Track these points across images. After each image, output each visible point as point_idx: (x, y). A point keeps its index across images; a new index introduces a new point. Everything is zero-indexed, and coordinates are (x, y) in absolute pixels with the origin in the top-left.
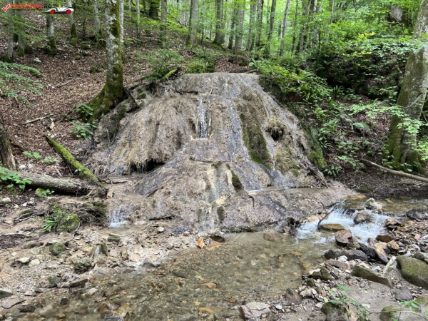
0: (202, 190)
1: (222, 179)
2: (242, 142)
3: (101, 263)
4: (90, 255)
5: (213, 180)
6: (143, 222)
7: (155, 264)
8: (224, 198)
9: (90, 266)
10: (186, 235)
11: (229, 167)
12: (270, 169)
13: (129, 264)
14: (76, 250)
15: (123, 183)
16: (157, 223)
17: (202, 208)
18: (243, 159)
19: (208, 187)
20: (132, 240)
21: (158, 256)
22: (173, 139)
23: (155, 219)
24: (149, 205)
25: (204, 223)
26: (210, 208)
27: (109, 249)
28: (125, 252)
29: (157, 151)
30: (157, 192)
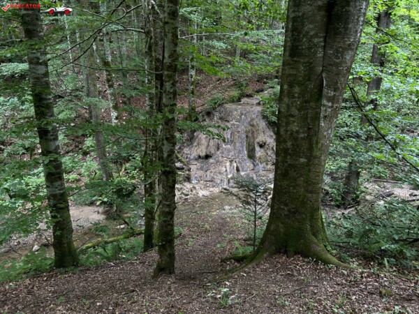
0: (224, 172)
1: (232, 167)
2: (245, 149)
3: (191, 194)
4: (188, 192)
5: (228, 168)
6: (203, 182)
7: (206, 196)
8: (232, 175)
9: (189, 195)
10: (216, 188)
11: (236, 162)
12: (255, 162)
15: (196, 164)
16: (207, 183)
17: (223, 179)
18: (244, 157)
22: (216, 146)
23: (206, 181)
24: (205, 176)
25: (222, 184)
26: (225, 179)
28: (197, 192)
29: (209, 151)
30: (208, 171)
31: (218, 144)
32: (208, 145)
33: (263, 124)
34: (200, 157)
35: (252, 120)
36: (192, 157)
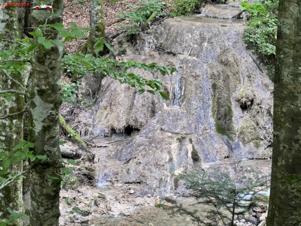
0: (166, 163)
1: (183, 153)
2: (210, 114)
3: (95, 211)
4: (88, 206)
5: (175, 154)
6: (120, 185)
7: (127, 214)
8: (182, 169)
9: (90, 213)
10: (149, 197)
11: (191, 141)
12: (233, 140)
13: (111, 213)
14: (80, 202)
15: (105, 147)
16: (130, 187)
17: (163, 177)
18: (208, 131)
19: (171, 160)
20: (113, 198)
21: (129, 210)
22: (148, 107)
23: (128, 183)
24: (124, 171)
25: (163, 189)
26: (169, 178)
27: (99, 203)
28: (109, 206)
29: (134, 118)
30: (131, 162)
31: (153, 103)
32: (132, 106)
33: (247, 60)
34: (113, 131)
35: (225, 51)
36: (97, 132)
